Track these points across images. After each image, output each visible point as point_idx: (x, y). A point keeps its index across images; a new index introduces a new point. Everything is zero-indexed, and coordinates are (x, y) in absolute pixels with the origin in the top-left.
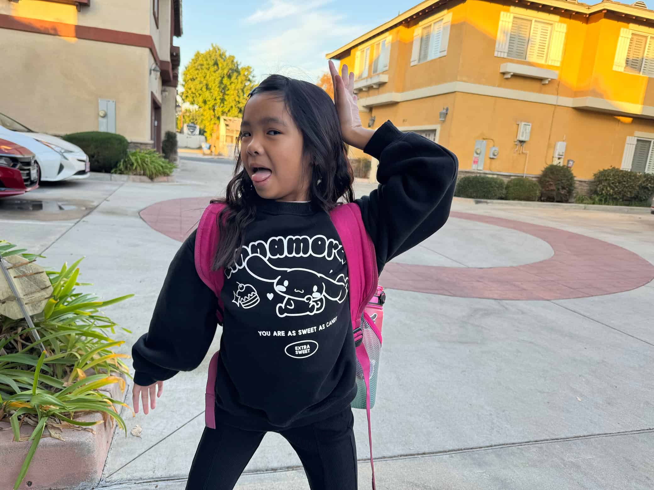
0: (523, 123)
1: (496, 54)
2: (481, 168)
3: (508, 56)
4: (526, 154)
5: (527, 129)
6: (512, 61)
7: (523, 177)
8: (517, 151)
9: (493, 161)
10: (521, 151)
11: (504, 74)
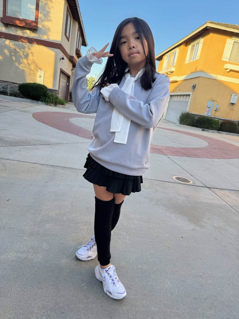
0: (234, 94)
1: (223, 59)
2: (210, 115)
3: (229, 60)
4: (234, 110)
5: (236, 97)
6: (231, 63)
7: (231, 121)
8: (230, 108)
9: (217, 112)
10: (231, 109)
11: (226, 69)
